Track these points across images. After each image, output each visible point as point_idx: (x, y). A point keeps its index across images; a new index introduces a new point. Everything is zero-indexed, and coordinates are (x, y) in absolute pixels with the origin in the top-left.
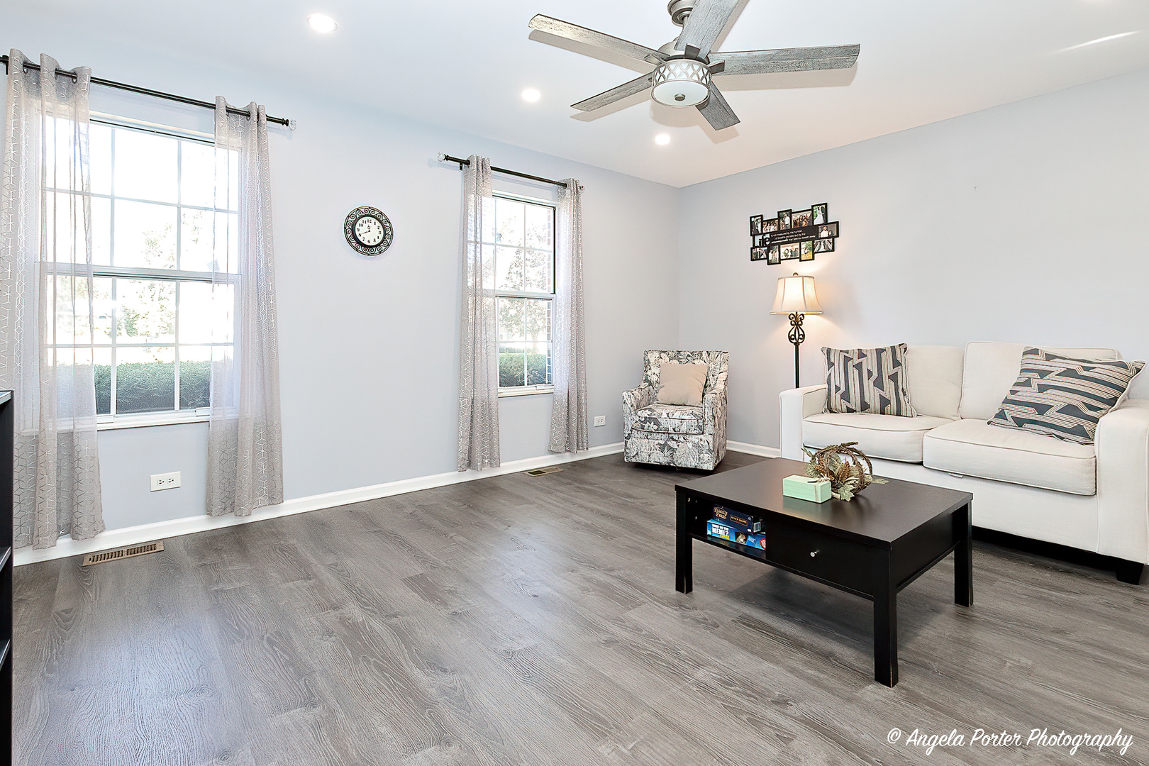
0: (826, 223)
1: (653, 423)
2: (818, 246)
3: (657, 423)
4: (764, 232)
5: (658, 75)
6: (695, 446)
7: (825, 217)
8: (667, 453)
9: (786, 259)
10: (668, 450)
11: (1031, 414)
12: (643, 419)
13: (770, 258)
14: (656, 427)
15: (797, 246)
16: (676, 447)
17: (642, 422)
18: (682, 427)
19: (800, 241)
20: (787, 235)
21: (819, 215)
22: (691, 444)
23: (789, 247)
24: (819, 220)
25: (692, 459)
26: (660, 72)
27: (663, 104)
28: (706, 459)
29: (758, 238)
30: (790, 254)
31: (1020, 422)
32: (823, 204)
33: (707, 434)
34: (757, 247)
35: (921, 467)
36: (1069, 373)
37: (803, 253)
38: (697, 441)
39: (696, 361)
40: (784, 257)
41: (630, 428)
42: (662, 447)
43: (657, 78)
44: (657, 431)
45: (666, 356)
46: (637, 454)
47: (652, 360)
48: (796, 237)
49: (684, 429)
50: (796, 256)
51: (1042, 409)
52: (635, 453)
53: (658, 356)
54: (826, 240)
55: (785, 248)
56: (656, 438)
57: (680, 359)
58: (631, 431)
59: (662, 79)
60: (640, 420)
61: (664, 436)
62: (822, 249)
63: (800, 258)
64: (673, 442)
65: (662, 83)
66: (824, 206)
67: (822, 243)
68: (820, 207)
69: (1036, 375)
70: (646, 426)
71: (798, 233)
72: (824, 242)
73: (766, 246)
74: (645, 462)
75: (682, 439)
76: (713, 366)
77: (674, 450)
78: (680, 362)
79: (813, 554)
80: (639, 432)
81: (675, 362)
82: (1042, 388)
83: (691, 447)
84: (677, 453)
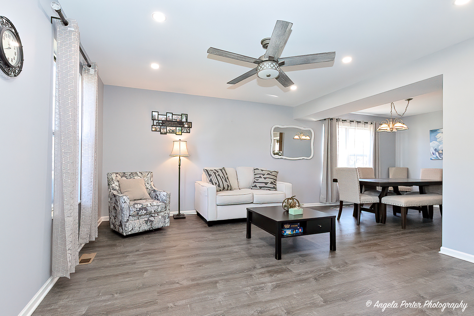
0: (187, 122)
1: (144, 210)
2: (184, 130)
3: (146, 209)
4: (159, 119)
5: (260, 67)
6: (163, 217)
7: (187, 119)
8: (149, 224)
9: (170, 133)
10: (150, 222)
11: (263, 185)
12: (139, 209)
13: (162, 131)
14: (145, 212)
15: (174, 128)
16: (154, 220)
17: (138, 211)
18: (159, 209)
19: (176, 127)
20: (170, 123)
21: (184, 118)
22: (160, 216)
23: (171, 128)
24: (184, 120)
25: (161, 223)
26: (260, 66)
27: (263, 79)
28: (167, 222)
29: (155, 122)
30: (171, 131)
31: (261, 187)
32: (186, 114)
33: (168, 210)
34: (155, 125)
35: (252, 204)
36: (268, 174)
37: (177, 131)
38: (163, 214)
39: (135, 177)
40: (168, 132)
41: (128, 216)
42: (146, 222)
43: (259, 69)
44: (146, 214)
45: (119, 175)
46: (132, 229)
47: (114, 178)
48: (174, 125)
49: (159, 210)
50: (173, 132)
51: (266, 183)
52: (131, 229)
53: (116, 176)
54: (187, 128)
55: (169, 128)
56: (143, 217)
57: (126, 176)
58: (129, 217)
59: (261, 69)
60: (136, 210)
61: (148, 216)
62: (185, 131)
63: (176, 133)
64: (152, 218)
65: (262, 70)
66: (186, 115)
67: (185, 129)
68: (185, 115)
69: (262, 175)
70: (140, 212)
71: (175, 123)
72: (186, 129)
73: (160, 126)
74: (137, 232)
75: (156, 215)
76: (146, 179)
77: (152, 221)
78: (127, 178)
79: (321, 226)
80: (134, 217)
81: (124, 178)
82: (265, 178)
83: (160, 218)
84: (154, 222)
